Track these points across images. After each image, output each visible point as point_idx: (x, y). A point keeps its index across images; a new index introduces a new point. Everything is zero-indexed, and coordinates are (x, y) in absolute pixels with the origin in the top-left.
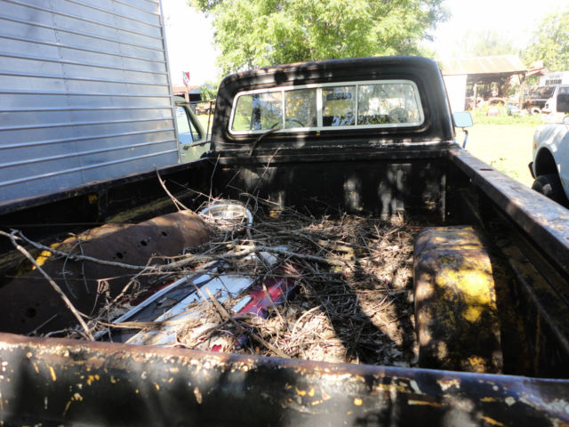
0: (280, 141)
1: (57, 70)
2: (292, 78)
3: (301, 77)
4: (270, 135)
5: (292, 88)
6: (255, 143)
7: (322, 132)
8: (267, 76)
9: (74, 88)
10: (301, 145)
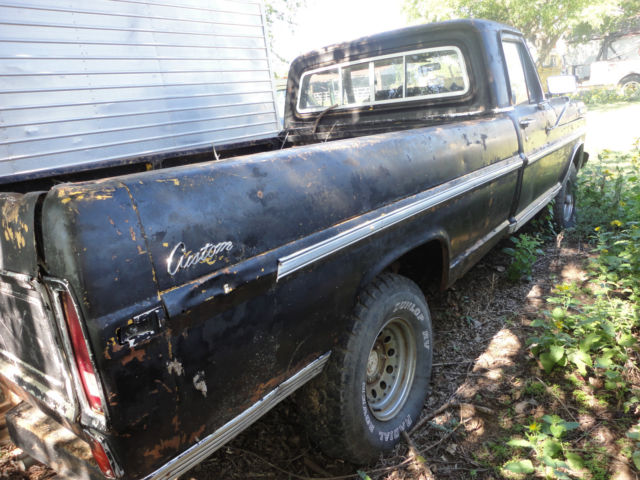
0: (338, 117)
1: (154, 65)
2: (347, 55)
3: (356, 53)
4: (330, 111)
5: (349, 64)
6: (317, 121)
7: (375, 107)
8: (327, 54)
9: (171, 79)
10: (356, 120)
